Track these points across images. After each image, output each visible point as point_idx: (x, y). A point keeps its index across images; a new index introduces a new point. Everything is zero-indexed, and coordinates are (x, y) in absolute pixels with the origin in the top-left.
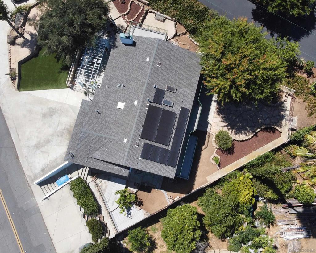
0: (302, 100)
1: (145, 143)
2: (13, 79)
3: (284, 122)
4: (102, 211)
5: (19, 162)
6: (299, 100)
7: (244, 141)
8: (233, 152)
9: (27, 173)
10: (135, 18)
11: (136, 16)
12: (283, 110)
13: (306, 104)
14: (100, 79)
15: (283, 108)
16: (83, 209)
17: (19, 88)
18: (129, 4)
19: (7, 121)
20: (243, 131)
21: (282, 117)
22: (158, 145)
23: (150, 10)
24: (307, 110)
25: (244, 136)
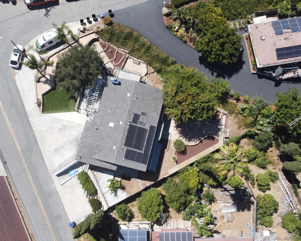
0: (233, 118)
1: (127, 149)
2: (39, 106)
3: (220, 133)
4: (98, 193)
5: (44, 161)
6: (231, 117)
7: (193, 146)
8: (186, 153)
9: (49, 168)
10: (119, 62)
11: (120, 61)
12: (220, 125)
13: (236, 120)
14: (96, 106)
15: (220, 123)
16: (86, 192)
17: (43, 111)
18: (116, 53)
19: (35, 133)
20: (193, 139)
21: (219, 130)
22: (135, 150)
23: (130, 57)
24: (237, 124)
25: (194, 142)
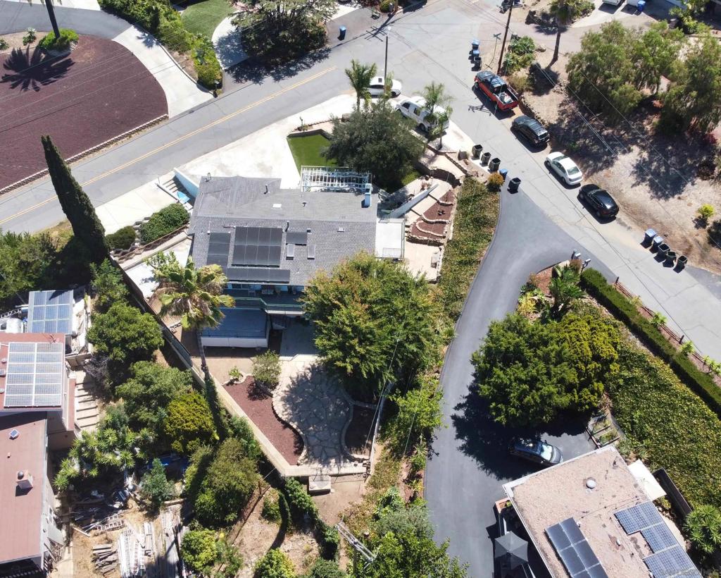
0: (364, 492)
1: (229, 235)
2: (299, 129)
3: (317, 465)
5: (201, 155)
6: (363, 487)
7: (274, 412)
8: (254, 399)
9: (188, 165)
10: (423, 231)
12: (338, 462)
15: (342, 462)
18: (440, 220)
20: (288, 406)
21: (325, 462)
22: (231, 251)
23: (442, 247)
25: (282, 409)
